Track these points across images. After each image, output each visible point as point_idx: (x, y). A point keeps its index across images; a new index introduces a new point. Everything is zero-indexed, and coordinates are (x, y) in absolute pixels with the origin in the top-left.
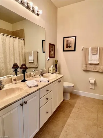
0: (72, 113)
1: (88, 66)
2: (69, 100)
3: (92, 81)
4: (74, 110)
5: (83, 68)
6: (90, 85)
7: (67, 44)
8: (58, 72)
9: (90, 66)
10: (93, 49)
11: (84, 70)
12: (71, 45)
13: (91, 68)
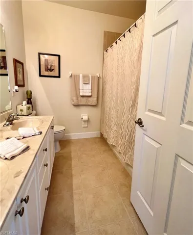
0: (73, 169)
1: (79, 98)
2: (61, 152)
3: (85, 118)
4: (74, 163)
5: (73, 101)
6: (83, 123)
7: (46, 66)
8: (34, 112)
9: (82, 98)
10: (84, 77)
11: (74, 105)
12: (52, 68)
13: (83, 101)
